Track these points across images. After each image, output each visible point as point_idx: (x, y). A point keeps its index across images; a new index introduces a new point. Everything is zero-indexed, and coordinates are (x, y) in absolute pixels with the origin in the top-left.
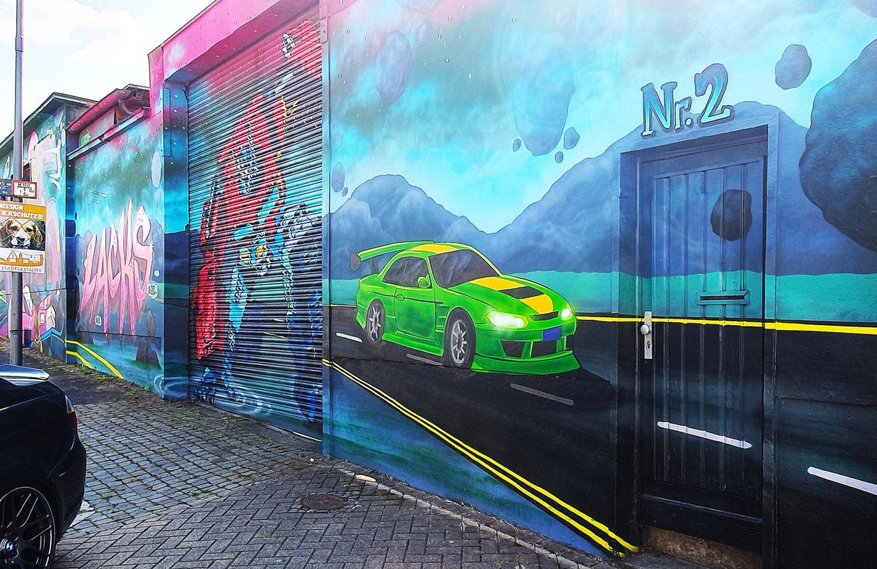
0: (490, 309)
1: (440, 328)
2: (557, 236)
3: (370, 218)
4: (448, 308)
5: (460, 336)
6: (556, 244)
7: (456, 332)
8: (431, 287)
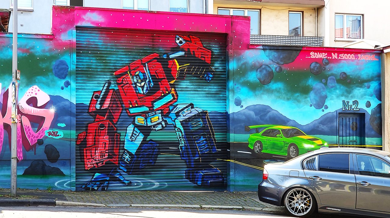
0: (303, 143)
1: (286, 148)
2: (323, 128)
3: (255, 116)
4: (289, 143)
5: (293, 150)
6: (323, 129)
7: (292, 149)
8: (282, 137)
